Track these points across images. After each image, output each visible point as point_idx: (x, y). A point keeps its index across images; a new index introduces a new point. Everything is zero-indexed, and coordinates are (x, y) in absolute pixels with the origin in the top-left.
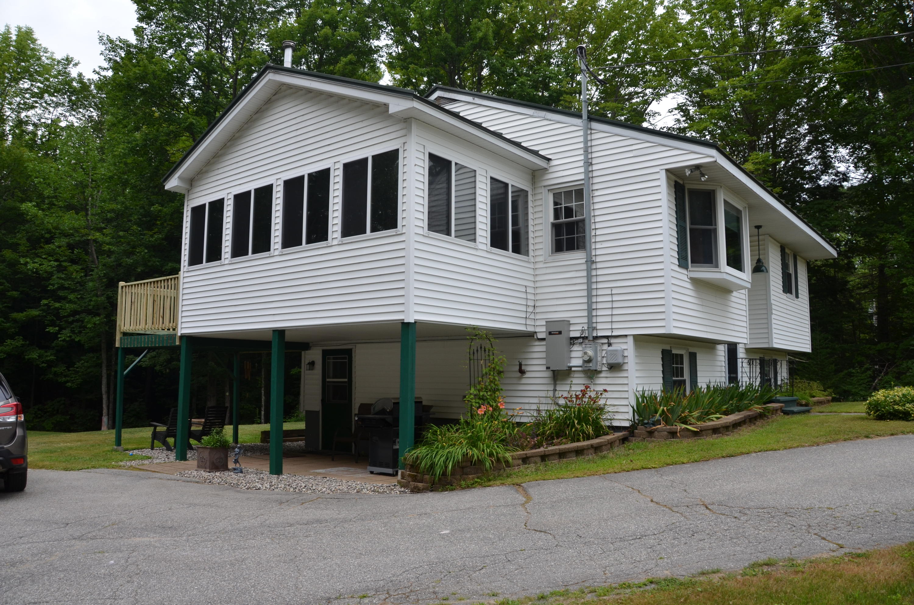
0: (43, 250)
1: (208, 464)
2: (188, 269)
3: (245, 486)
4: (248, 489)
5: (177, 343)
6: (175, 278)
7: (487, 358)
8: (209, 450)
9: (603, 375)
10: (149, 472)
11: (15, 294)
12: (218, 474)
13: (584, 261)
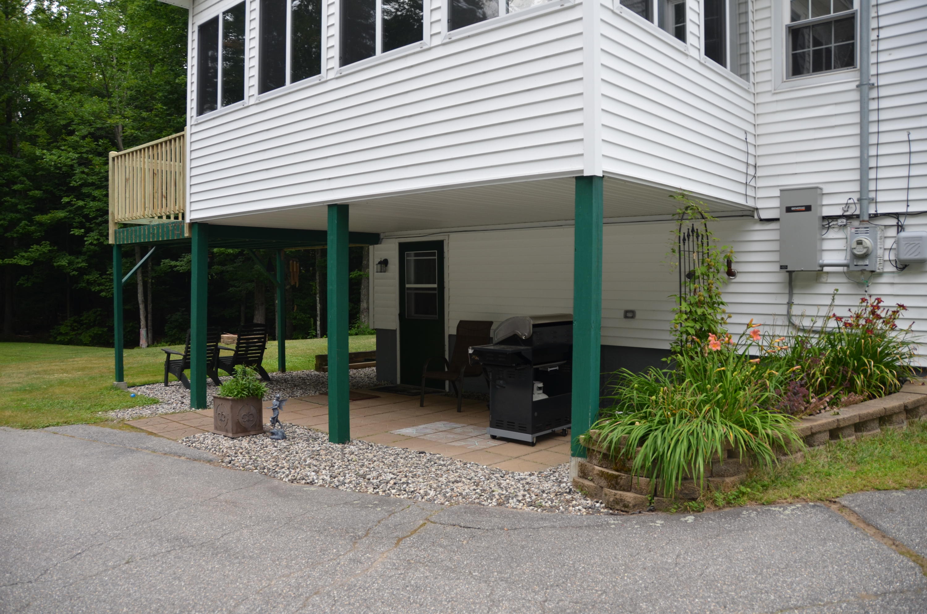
0: (66, 143)
1: (230, 425)
2: (196, 120)
3: (287, 476)
4: (292, 481)
5: (186, 235)
6: (179, 137)
7: (700, 250)
8: (230, 403)
9: (884, 279)
10: (143, 434)
11: (37, 193)
12: (245, 442)
13: (853, 86)
